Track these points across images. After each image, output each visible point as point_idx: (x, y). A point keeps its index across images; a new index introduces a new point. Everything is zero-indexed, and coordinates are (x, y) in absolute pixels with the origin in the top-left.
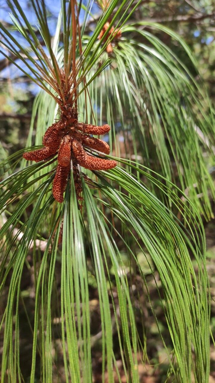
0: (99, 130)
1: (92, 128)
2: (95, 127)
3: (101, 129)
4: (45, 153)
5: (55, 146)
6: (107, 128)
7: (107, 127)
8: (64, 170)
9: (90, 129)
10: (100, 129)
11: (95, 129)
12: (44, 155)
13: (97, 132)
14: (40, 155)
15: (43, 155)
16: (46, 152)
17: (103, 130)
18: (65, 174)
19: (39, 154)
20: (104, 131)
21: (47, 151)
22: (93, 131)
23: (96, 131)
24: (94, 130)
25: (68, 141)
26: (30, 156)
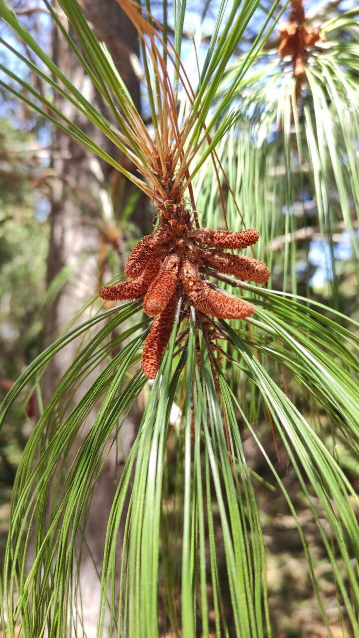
0: (237, 240)
1: (223, 238)
2: (229, 235)
3: (241, 237)
4: (136, 286)
5: (151, 275)
6: (253, 236)
7: (253, 234)
8: (165, 317)
9: (219, 239)
10: (239, 239)
11: (228, 238)
12: (135, 290)
13: (232, 244)
14: (129, 290)
15: (132, 291)
16: (138, 286)
17: (244, 239)
18: (166, 324)
19: (125, 288)
20: (247, 241)
21: (139, 284)
22: (226, 242)
23: (231, 242)
24: (227, 240)
25: (173, 265)
26: (110, 294)
